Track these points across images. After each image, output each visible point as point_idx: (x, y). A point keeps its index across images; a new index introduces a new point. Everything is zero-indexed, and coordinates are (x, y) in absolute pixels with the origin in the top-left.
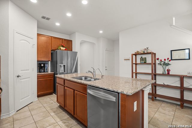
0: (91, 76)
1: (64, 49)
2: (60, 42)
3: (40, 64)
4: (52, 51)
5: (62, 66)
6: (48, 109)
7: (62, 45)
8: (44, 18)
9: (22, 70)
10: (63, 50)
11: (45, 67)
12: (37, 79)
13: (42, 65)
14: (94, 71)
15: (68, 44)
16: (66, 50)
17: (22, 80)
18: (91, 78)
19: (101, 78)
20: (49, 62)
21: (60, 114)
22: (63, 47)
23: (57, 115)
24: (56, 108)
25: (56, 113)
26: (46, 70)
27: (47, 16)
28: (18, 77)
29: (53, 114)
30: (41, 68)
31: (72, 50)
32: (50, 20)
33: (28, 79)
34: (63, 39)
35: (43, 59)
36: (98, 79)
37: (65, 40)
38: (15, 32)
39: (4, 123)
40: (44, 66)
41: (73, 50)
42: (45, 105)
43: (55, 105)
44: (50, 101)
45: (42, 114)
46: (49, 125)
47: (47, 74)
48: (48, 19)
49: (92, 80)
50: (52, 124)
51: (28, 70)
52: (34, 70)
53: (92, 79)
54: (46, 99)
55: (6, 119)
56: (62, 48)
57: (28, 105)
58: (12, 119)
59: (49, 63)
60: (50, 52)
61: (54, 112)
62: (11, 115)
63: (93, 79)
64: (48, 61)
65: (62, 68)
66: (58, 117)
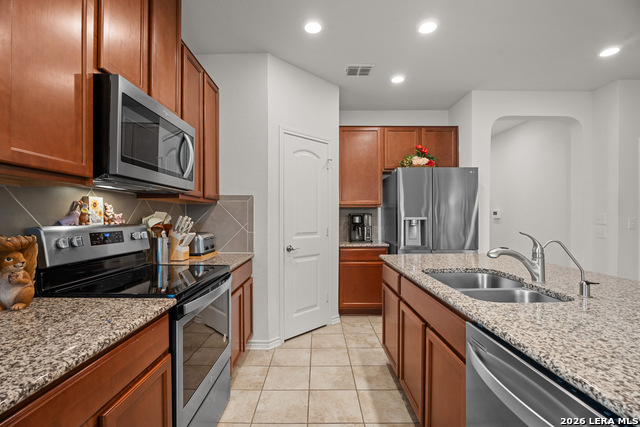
0: (519, 276)
1: (425, 161)
2: (412, 141)
3: (352, 217)
4: (384, 173)
5: (414, 222)
6: (357, 362)
7: (417, 148)
8: (352, 72)
9: (298, 234)
10: (419, 166)
11: (363, 227)
12: (340, 261)
13: (357, 220)
14: (538, 250)
15: (442, 144)
16: (429, 164)
17: (299, 261)
18: (520, 283)
19: (575, 293)
20: (379, 209)
21: (385, 394)
22: (421, 154)
23: (372, 395)
24: (378, 369)
25: (374, 386)
26: (368, 234)
27: (360, 65)
28: (289, 250)
29: (362, 385)
30: (354, 230)
31: (456, 164)
32: (370, 73)
33: (315, 258)
34: (420, 127)
35: (358, 202)
36: (558, 298)
37: (429, 129)
38: (282, 132)
39: (253, 362)
40: (362, 223)
41: (462, 164)
42: (353, 345)
43: (380, 354)
44: (370, 335)
45: (334, 370)
46: (340, 418)
47: (367, 247)
48: (365, 71)
49: (522, 296)
50: (348, 419)
51: (315, 233)
52: (330, 234)
53: (518, 292)
54: (361, 326)
55: (260, 353)
56: (418, 161)
57: (314, 332)
58: (268, 358)
59: (377, 213)
60: (380, 178)
61: (369, 380)
62: (271, 347)
63: (527, 293)
64: (376, 208)
65: (416, 230)
66: (375, 403)
